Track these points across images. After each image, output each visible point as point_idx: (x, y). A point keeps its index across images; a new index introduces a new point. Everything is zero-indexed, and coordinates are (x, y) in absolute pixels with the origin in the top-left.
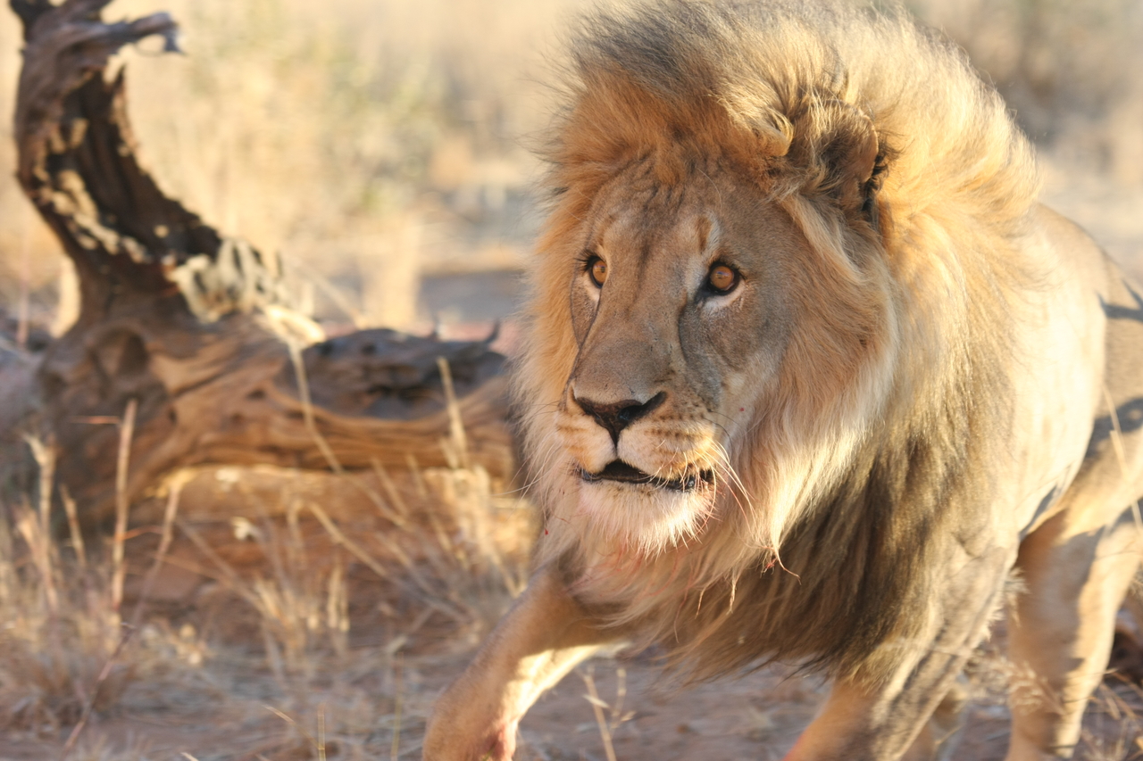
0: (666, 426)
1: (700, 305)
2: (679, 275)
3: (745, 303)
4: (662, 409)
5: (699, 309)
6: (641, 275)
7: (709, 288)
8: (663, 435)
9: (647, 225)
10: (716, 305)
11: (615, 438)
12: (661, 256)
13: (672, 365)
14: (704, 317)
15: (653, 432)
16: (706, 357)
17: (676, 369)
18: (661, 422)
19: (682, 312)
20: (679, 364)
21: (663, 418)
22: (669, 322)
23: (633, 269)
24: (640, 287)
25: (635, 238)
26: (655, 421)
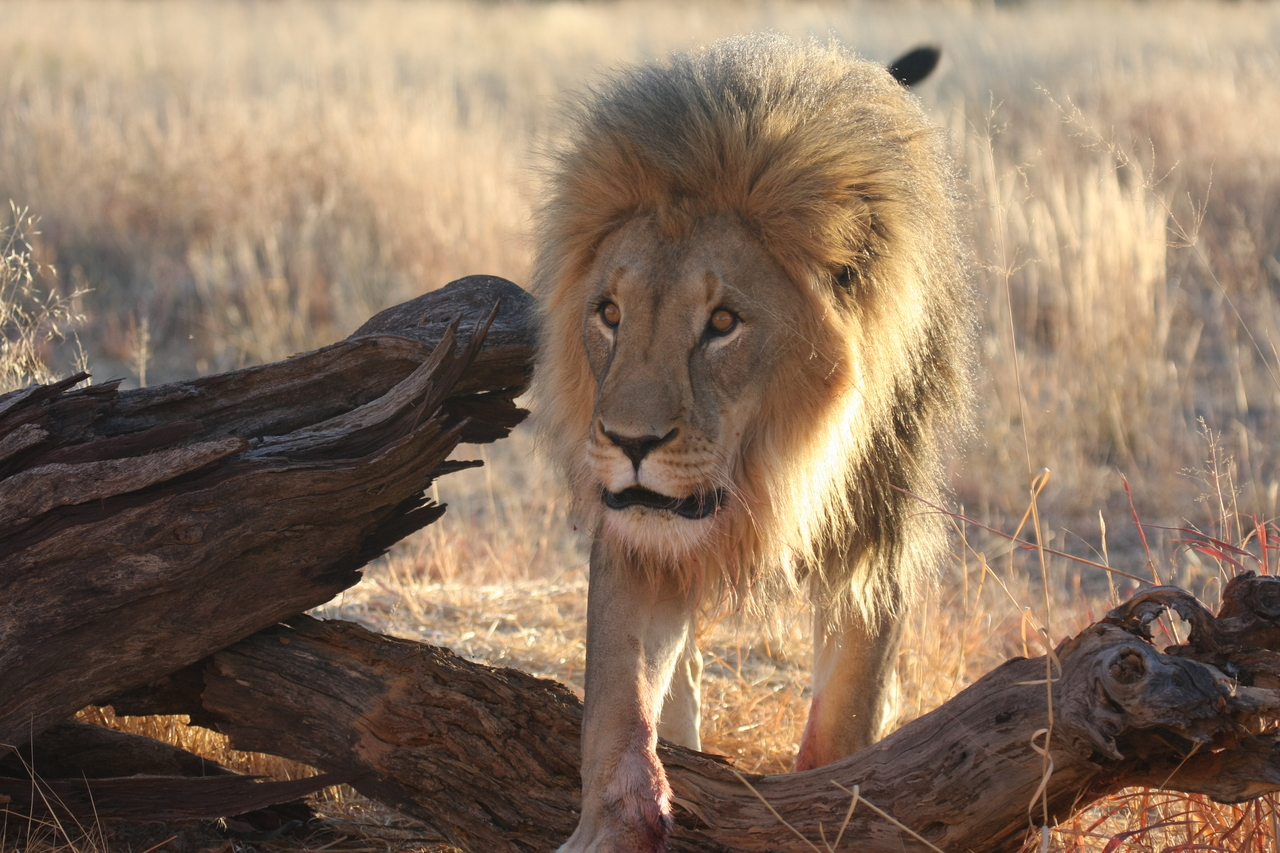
0: (676, 458)
1: (704, 347)
2: (687, 321)
3: (742, 342)
4: (674, 443)
5: (704, 350)
6: (654, 322)
7: (712, 331)
8: (674, 466)
9: (655, 276)
10: (719, 344)
11: (636, 466)
12: (671, 305)
13: (683, 402)
14: (707, 357)
15: (665, 462)
16: (710, 393)
17: (686, 406)
18: (671, 454)
19: (691, 354)
20: (689, 401)
21: (673, 451)
22: (680, 362)
23: (647, 316)
24: (654, 332)
25: (646, 288)
26: (666, 452)
